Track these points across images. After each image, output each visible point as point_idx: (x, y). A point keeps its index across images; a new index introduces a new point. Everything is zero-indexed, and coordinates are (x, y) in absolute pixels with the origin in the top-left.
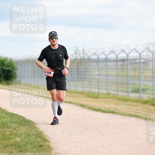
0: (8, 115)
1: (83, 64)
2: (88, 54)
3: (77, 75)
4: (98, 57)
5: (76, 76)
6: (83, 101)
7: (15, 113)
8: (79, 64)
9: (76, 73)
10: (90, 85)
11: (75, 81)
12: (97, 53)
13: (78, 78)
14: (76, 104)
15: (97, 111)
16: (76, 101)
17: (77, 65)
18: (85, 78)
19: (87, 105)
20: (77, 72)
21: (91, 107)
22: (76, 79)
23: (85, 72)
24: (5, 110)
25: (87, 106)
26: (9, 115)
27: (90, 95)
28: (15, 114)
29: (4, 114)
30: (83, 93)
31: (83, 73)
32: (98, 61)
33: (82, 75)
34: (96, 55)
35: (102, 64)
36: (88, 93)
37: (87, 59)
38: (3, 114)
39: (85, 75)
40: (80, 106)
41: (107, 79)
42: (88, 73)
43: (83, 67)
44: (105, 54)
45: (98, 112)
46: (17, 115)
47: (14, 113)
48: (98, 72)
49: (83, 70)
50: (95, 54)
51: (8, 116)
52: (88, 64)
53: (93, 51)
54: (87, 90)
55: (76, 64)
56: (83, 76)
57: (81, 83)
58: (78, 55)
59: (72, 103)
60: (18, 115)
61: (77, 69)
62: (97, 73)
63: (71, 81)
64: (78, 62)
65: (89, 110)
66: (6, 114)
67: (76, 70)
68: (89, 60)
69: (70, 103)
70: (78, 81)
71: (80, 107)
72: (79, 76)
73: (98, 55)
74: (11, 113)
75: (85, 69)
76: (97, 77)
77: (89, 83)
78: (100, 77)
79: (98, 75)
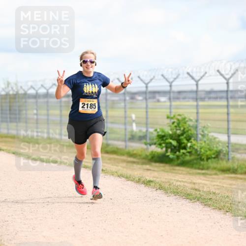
1: (17, 100)
2: (23, 88)
3: (10, 114)
4: (37, 91)
5: (8, 116)
8: (12, 100)
9: (8, 112)
10: (26, 127)
11: (7, 122)
13: (10, 118)
14: (9, 152)
16: (9, 148)
17: (10, 102)
18: (19, 118)
20: (10, 110)
22: (9, 120)
23: (20, 111)
31: (17, 112)
32: (36, 96)
33: (15, 114)
34: (34, 89)
35: (42, 100)
37: (21, 94)
39: (19, 114)
40: (14, 153)
41: (48, 120)
42: (24, 112)
43: (17, 104)
44: (45, 88)
48: (37, 110)
49: (17, 108)
50: (32, 87)
52: (24, 100)
53: (30, 84)
55: (8, 100)
56: (18, 116)
57: (15, 124)
58: (10, 89)
59: (3, 150)
61: (10, 106)
62: (35, 112)
63: (2, 122)
64: (10, 98)
67: (8, 108)
68: (26, 96)
70: (11, 122)
71: (13, 155)
72: (13, 116)
73: (37, 89)
75: (19, 107)
76: (35, 117)
77: (24, 124)
78: (40, 117)
79: (37, 114)
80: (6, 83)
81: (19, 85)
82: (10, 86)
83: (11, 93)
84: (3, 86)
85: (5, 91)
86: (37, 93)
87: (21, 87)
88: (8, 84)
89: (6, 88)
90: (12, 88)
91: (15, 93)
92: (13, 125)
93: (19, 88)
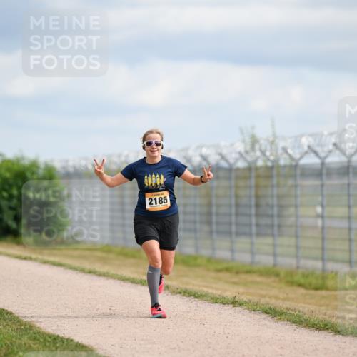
0: (42, 340)
1: (275, 181)
2: (290, 151)
3: (257, 215)
4: (323, 159)
5: (254, 220)
6: (277, 298)
7: (61, 335)
8: (262, 182)
9: (253, 211)
10: (297, 247)
11: (250, 235)
12: (318, 149)
13: (258, 225)
14: (254, 308)
15: (319, 329)
16: (255, 299)
17: (257, 187)
18: (279, 226)
19: (287, 309)
20: (257, 206)
21: (299, 316)
22: (254, 229)
23: (281, 207)
24: (31, 327)
25: (286, 314)
26: (45, 340)
27: (298, 278)
28: (62, 340)
29: (29, 338)
30: (277, 275)
31: (276, 210)
32: (321, 172)
33: (271, 216)
34: (316, 153)
35: (336, 181)
36: (291, 273)
37: (285, 166)
38: (25, 339)
39: (279, 216)
40: (266, 312)
41: (350, 229)
42: (292, 210)
43: (275, 191)
45: (323, 333)
46: (67, 340)
47: (58, 336)
48: (323, 206)
49: (275, 201)
50: (311, 150)
51: (40, 343)
52: (290, 182)
53: (305, 141)
54: (287, 262)
55: (253, 182)
56: (276, 221)
57: (269, 240)
58: (258, 153)
59: (241, 305)
60: (72, 340)
61: (257, 197)
62: (319, 210)
63: (238, 234)
64: (258, 177)
65: (294, 326)
66: (35, 339)
67: (253, 202)
68: (295, 170)
69: (234, 303)
70: (258, 235)
71: (265, 316)
72: (264, 221)
73: (322, 155)
74: (50, 336)
75: (279, 197)
76: (319, 222)
77: (293, 241)
78: (328, 223)
79: (322, 217)
80: (248, 140)
81: (281, 144)
82: (257, 147)
83: (260, 163)
84: (240, 147)
85: (245, 160)
86: (323, 164)
87: (285, 150)
88: (254, 141)
89: (247, 152)
90: (263, 153)
91: (269, 164)
92: (264, 243)
93: (280, 151)
